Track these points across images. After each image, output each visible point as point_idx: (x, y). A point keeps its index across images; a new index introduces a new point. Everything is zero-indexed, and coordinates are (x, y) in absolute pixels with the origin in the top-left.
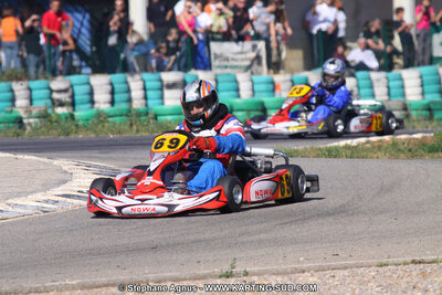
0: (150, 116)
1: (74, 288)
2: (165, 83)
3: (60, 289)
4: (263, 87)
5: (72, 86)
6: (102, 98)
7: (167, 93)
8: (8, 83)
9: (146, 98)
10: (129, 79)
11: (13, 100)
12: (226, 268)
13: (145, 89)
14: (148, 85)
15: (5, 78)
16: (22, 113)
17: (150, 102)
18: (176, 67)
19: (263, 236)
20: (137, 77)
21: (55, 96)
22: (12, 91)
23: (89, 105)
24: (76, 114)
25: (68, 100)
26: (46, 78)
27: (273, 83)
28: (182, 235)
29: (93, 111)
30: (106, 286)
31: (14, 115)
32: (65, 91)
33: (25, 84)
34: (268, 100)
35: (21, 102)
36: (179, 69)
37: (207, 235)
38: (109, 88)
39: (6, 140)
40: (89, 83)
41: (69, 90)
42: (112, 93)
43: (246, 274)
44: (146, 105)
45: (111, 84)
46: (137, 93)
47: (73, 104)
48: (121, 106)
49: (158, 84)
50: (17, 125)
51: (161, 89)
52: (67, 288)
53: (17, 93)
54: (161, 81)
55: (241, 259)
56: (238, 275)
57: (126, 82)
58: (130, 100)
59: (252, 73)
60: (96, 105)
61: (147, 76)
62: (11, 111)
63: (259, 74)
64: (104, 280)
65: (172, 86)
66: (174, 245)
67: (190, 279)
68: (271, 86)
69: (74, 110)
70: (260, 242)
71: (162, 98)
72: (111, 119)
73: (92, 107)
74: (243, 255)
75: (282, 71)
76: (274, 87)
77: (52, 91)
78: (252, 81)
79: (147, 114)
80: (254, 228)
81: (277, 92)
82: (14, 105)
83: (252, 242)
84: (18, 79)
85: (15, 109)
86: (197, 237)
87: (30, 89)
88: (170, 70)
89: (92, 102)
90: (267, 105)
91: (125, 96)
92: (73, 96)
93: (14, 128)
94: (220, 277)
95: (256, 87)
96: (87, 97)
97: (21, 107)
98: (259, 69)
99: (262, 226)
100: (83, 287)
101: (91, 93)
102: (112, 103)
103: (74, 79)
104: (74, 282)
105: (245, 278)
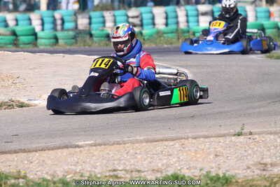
0: (191, 33)
1: (141, 142)
2: (200, 12)
3: (132, 143)
4: (263, 15)
5: (141, 14)
6: (160, 21)
7: (202, 18)
8: (101, 12)
9: (187, 22)
10: (178, 9)
11: (104, 23)
12: (238, 130)
13: (187, 16)
14: (190, 13)
15: (99, 8)
16: (109, 31)
17: (191, 25)
18: (207, 2)
19: (262, 110)
20: (183, 8)
21: (131, 20)
22: (103, 17)
23: (152, 26)
24: (144, 32)
25: (139, 23)
26: (125, 9)
27: (269, 12)
28: (210, 109)
29: (154, 30)
30: (162, 140)
31: (104, 32)
32: (137, 17)
33: (112, 12)
34: (266, 23)
35: (109, 24)
36: (210, 3)
37: (226, 109)
38: (164, 15)
39: (99, 48)
40: (151, 12)
41: (139, 16)
42: (167, 18)
43: (251, 133)
44: (188, 26)
45: (166, 13)
46: (182, 19)
47: (142, 25)
48: (172, 27)
49: (195, 13)
50: (106, 39)
51: (198, 16)
52: (137, 142)
53: (107, 18)
54: (197, 10)
55: (248, 124)
56: (245, 134)
57: (176, 12)
58: (177, 23)
59: (256, 6)
60: (157, 26)
61: (189, 7)
62: (103, 30)
63: (260, 6)
64: (160, 137)
65: (205, 14)
66: (204, 115)
67: (215, 137)
68: (268, 14)
69: (143, 29)
70: (260, 113)
71: (198, 21)
72: (165, 35)
73: (154, 27)
74: (248, 121)
75: (275, 4)
76: (270, 15)
77: (128, 17)
78: (256, 11)
79: (188, 32)
80: (256, 104)
81: (272, 18)
82: (104, 26)
83: (255, 113)
84: (107, 10)
85: (105, 29)
86: (219, 110)
87: (114, 16)
88: (203, 3)
89: (154, 24)
90: (265, 26)
91: (175, 20)
92: (141, 21)
93: (105, 41)
94: (234, 135)
95: (258, 15)
96: (151, 21)
97: (109, 28)
98: (261, 3)
99: (261, 103)
100: (147, 141)
101: (153, 18)
102: (167, 25)
103: (143, 9)
104: (142, 138)
105: (250, 136)
